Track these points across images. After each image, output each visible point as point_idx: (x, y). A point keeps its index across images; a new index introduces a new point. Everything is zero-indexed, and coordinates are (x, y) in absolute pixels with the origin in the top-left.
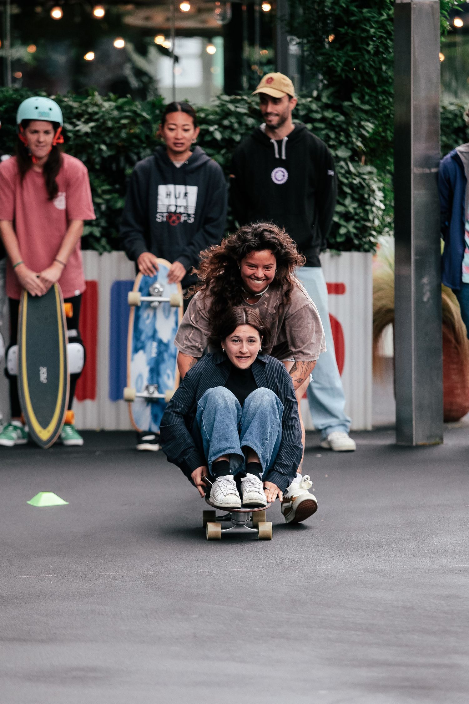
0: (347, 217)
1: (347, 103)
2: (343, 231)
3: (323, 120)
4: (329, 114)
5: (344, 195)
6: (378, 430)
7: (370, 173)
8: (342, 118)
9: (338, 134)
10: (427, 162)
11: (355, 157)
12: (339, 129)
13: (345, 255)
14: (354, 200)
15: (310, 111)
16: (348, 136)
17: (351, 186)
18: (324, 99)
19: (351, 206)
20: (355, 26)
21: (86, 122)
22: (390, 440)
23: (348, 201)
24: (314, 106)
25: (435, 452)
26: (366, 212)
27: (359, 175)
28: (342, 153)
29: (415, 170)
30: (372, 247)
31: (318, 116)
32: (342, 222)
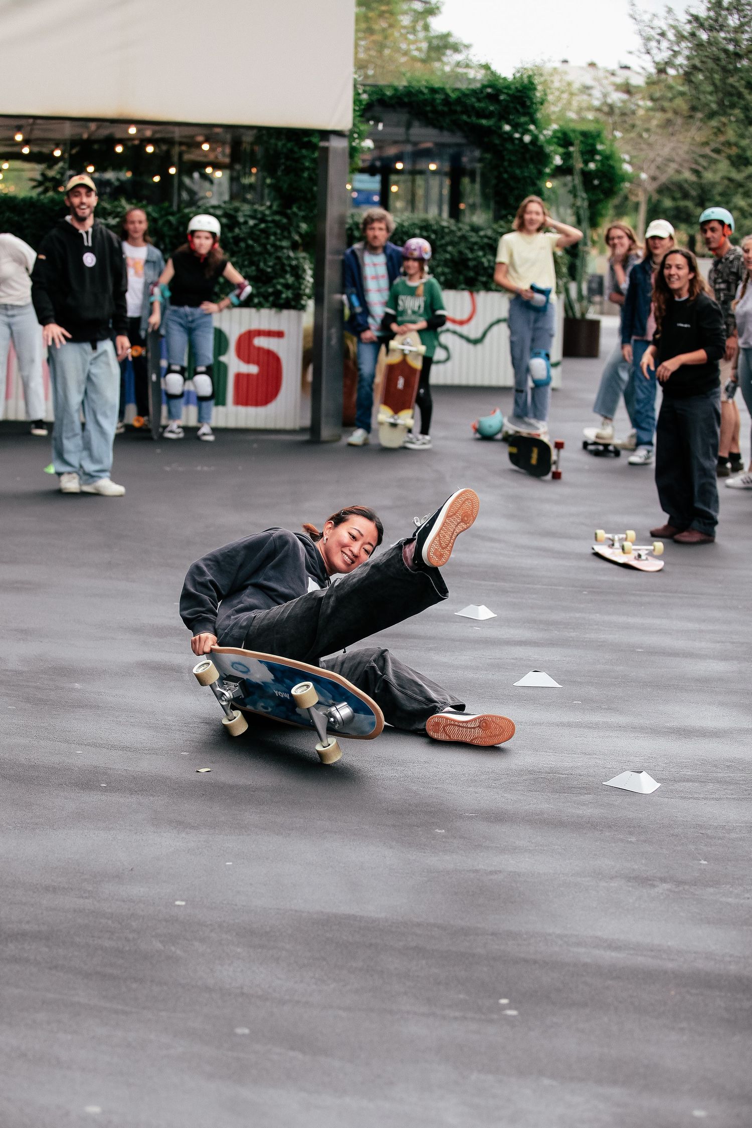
0: (287, 286)
1: (289, 211)
2: (284, 296)
3: (273, 221)
4: (277, 218)
5: (286, 272)
6: (302, 430)
7: (304, 258)
8: (285, 221)
9: (283, 231)
10: (338, 252)
11: (295, 246)
12: (284, 228)
13: (286, 313)
14: (292, 275)
15: (264, 215)
16: (289, 232)
17: (290, 266)
18: (275, 208)
19: (290, 279)
20: (297, 160)
21: (114, 218)
22: (306, 437)
23: (288, 276)
24: (267, 212)
25: (335, 445)
26: (300, 284)
27: (297, 259)
28: (285, 243)
29: (329, 257)
30: (303, 308)
31: (269, 219)
32: (284, 290)
